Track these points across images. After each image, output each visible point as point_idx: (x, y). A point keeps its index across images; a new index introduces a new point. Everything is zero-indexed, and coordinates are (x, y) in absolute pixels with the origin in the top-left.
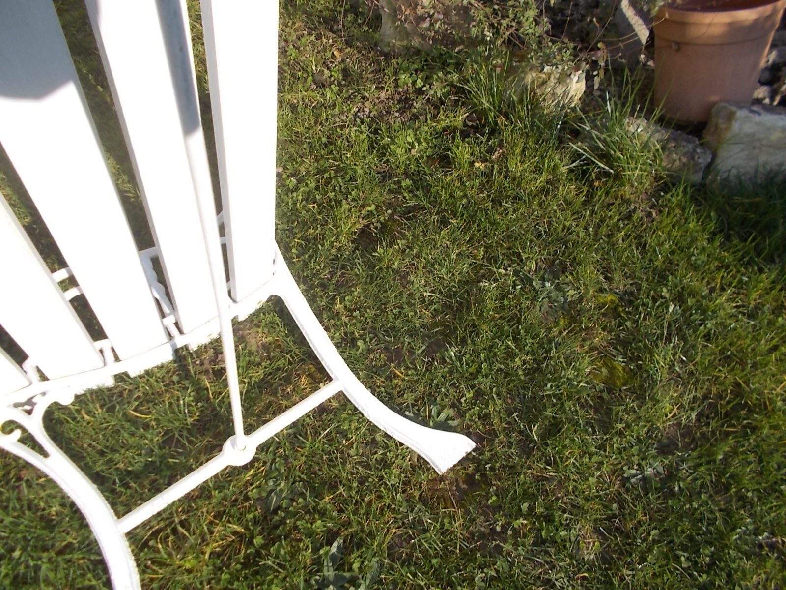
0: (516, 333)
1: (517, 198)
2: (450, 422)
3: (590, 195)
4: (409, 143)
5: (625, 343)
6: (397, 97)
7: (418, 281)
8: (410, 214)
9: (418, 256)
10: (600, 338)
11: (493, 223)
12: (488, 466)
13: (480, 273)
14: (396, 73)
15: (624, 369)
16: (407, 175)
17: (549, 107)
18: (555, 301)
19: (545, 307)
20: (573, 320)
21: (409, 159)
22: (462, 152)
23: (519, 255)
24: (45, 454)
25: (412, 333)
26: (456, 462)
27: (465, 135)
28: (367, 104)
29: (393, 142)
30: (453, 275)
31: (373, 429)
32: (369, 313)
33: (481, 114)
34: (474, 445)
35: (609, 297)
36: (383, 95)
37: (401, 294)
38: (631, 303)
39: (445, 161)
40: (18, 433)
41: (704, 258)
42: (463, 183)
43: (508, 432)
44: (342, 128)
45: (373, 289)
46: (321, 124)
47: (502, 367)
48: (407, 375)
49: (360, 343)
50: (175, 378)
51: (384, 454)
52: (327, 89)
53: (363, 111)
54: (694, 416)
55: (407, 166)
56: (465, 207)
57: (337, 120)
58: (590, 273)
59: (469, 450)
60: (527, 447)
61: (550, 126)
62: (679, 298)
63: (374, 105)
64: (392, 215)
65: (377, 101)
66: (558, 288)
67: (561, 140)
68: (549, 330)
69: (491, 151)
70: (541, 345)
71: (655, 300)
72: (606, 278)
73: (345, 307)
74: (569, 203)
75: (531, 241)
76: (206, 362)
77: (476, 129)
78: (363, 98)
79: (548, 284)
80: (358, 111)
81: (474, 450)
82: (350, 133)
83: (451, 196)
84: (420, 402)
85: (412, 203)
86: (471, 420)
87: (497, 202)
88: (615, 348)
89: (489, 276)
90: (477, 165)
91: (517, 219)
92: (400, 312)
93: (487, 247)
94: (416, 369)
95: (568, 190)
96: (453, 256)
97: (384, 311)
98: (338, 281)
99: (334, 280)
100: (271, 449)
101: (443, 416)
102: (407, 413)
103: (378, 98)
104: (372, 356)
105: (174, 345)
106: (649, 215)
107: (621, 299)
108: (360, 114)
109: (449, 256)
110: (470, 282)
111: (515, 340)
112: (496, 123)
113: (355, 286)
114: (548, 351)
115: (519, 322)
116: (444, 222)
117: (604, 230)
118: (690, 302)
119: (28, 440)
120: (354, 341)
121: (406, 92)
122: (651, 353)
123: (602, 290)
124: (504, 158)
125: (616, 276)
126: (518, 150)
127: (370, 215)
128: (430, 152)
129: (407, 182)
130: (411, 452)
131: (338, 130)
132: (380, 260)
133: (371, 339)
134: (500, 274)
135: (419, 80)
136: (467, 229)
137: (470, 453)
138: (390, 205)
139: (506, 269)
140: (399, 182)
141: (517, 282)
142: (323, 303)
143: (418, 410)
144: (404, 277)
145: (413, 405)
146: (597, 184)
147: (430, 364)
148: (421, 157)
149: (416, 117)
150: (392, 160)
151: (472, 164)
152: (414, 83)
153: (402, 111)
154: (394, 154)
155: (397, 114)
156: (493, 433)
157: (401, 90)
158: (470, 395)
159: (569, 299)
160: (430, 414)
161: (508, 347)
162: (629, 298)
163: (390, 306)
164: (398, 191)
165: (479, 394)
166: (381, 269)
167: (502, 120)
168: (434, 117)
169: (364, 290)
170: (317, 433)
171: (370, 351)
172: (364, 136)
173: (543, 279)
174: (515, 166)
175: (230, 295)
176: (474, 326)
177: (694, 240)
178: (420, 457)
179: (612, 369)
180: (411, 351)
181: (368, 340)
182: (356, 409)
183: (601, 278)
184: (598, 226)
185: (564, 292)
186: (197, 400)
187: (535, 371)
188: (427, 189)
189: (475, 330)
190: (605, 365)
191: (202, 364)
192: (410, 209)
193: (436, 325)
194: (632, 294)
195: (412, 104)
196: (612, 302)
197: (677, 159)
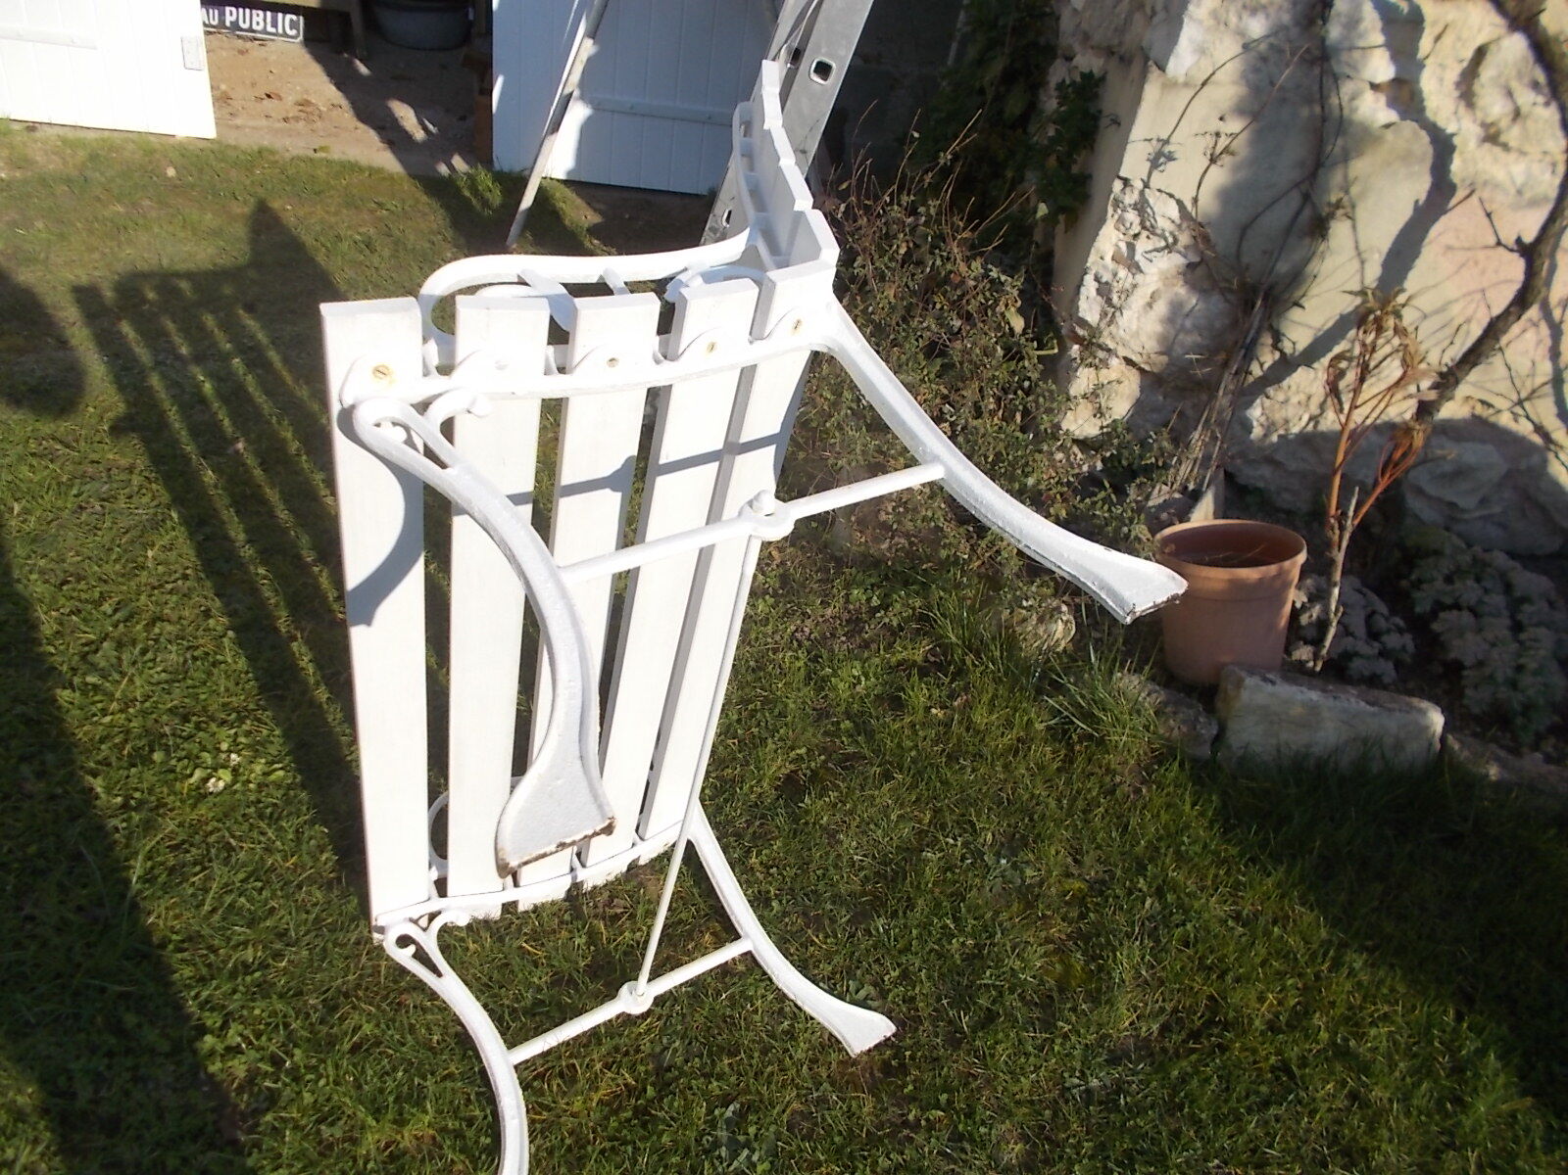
0: (956, 911)
1: (978, 756)
2: (869, 1002)
3: (1069, 760)
4: (854, 677)
5: (1087, 939)
6: (846, 616)
7: (848, 843)
8: (848, 762)
9: (851, 812)
10: (1058, 930)
11: (945, 783)
12: (908, 1053)
13: (924, 839)
14: (848, 586)
15: (1083, 969)
16: (848, 715)
17: (1029, 648)
18: (1011, 882)
19: (998, 889)
20: (1029, 905)
21: (852, 696)
22: (919, 694)
23: (973, 825)
24: (439, 975)
25: (836, 899)
26: (872, 1045)
27: (923, 673)
28: (808, 622)
29: (835, 674)
30: (891, 839)
31: (782, 997)
32: (790, 872)
33: (947, 648)
34: (893, 1028)
35: (1077, 885)
36: (829, 612)
37: (827, 854)
38: (1101, 893)
39: (896, 703)
40: (412, 949)
41: (1197, 848)
42: (915, 732)
43: (934, 1021)
44: (775, 651)
45: (795, 845)
46: (749, 644)
47: (936, 947)
48: (826, 943)
49: (775, 904)
50: (567, 917)
51: (792, 1026)
52: (760, 601)
53: (802, 631)
54: (1155, 1027)
55: (849, 705)
56: (914, 761)
57: (769, 640)
58: (1056, 853)
59: (889, 1034)
60: (955, 1039)
61: (1027, 671)
62: (1160, 893)
63: (817, 625)
64: (825, 762)
65: (821, 620)
66: (1015, 866)
67: (1039, 691)
68: (997, 913)
69: (952, 696)
70: (985, 928)
71: (1130, 893)
72: (1076, 861)
73: (761, 863)
74: (1041, 767)
75: (990, 809)
76: (600, 905)
77: (940, 667)
78: (804, 614)
79: (1003, 861)
80: (796, 631)
81: (894, 1035)
82: (783, 658)
83: (899, 745)
84: (838, 976)
85: (851, 750)
86: (894, 1002)
87: (952, 758)
88: (1076, 944)
89: (933, 844)
90: (934, 711)
91: (976, 781)
92: (824, 875)
93: (936, 811)
94: (836, 937)
95: (1044, 752)
96: (893, 817)
97: (806, 872)
98: (754, 832)
99: (751, 830)
100: (668, 1004)
101: (862, 993)
102: (821, 984)
103: (822, 616)
104: (787, 920)
105: (575, 878)
106: (1138, 791)
107: (1091, 888)
108: (798, 635)
109: (888, 817)
110: (911, 852)
111: (955, 919)
112: (964, 662)
113: (775, 839)
114: (992, 936)
115: (963, 900)
116: (887, 776)
117: (1080, 804)
118: (1170, 897)
119: (421, 956)
120: (767, 903)
121: (858, 611)
122: (1114, 952)
123: (1068, 875)
124: (968, 706)
125: (1087, 860)
126: (986, 698)
127: (800, 758)
128: (878, 690)
129: (847, 724)
130: (823, 1029)
131: (770, 653)
132: (807, 812)
133: (788, 902)
134: (947, 843)
135: (875, 598)
136: (913, 786)
137: (889, 1039)
138: (824, 750)
139: (955, 839)
140: (838, 723)
141: (968, 856)
142: (736, 855)
143: (835, 985)
144: (832, 835)
145: (829, 979)
146: (1077, 748)
147: (852, 936)
148: (868, 695)
149: (866, 645)
150: (832, 695)
151: (928, 709)
152: (869, 600)
153: (849, 635)
154: (834, 689)
155: (844, 639)
156: (919, 1020)
157: (851, 607)
158: (895, 974)
159: (1028, 881)
160: (848, 990)
161: (945, 927)
162: (1099, 887)
163: (813, 866)
164: (836, 733)
165: (905, 975)
166: (807, 823)
167: (969, 659)
168: (890, 646)
169: (785, 845)
170: (719, 994)
171: (785, 914)
172: (801, 663)
173: (998, 855)
174: (980, 717)
175: (637, 831)
176: (909, 899)
177: (1187, 827)
178: (831, 1035)
179: (1068, 968)
180: (833, 920)
181: (784, 902)
182: (765, 973)
183: (1069, 860)
184: (1073, 801)
185: (1022, 872)
186: (588, 944)
187: (974, 958)
188: (870, 735)
189: (911, 906)
190: (1061, 961)
191: (596, 907)
192: (848, 757)
193: (864, 893)
194: (1103, 882)
195: (864, 627)
196: (1080, 890)
197: (1174, 728)
